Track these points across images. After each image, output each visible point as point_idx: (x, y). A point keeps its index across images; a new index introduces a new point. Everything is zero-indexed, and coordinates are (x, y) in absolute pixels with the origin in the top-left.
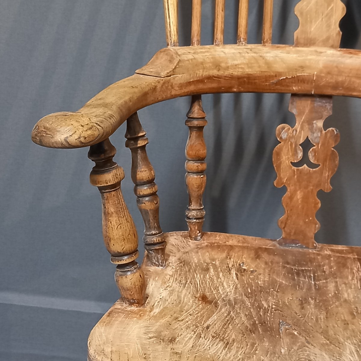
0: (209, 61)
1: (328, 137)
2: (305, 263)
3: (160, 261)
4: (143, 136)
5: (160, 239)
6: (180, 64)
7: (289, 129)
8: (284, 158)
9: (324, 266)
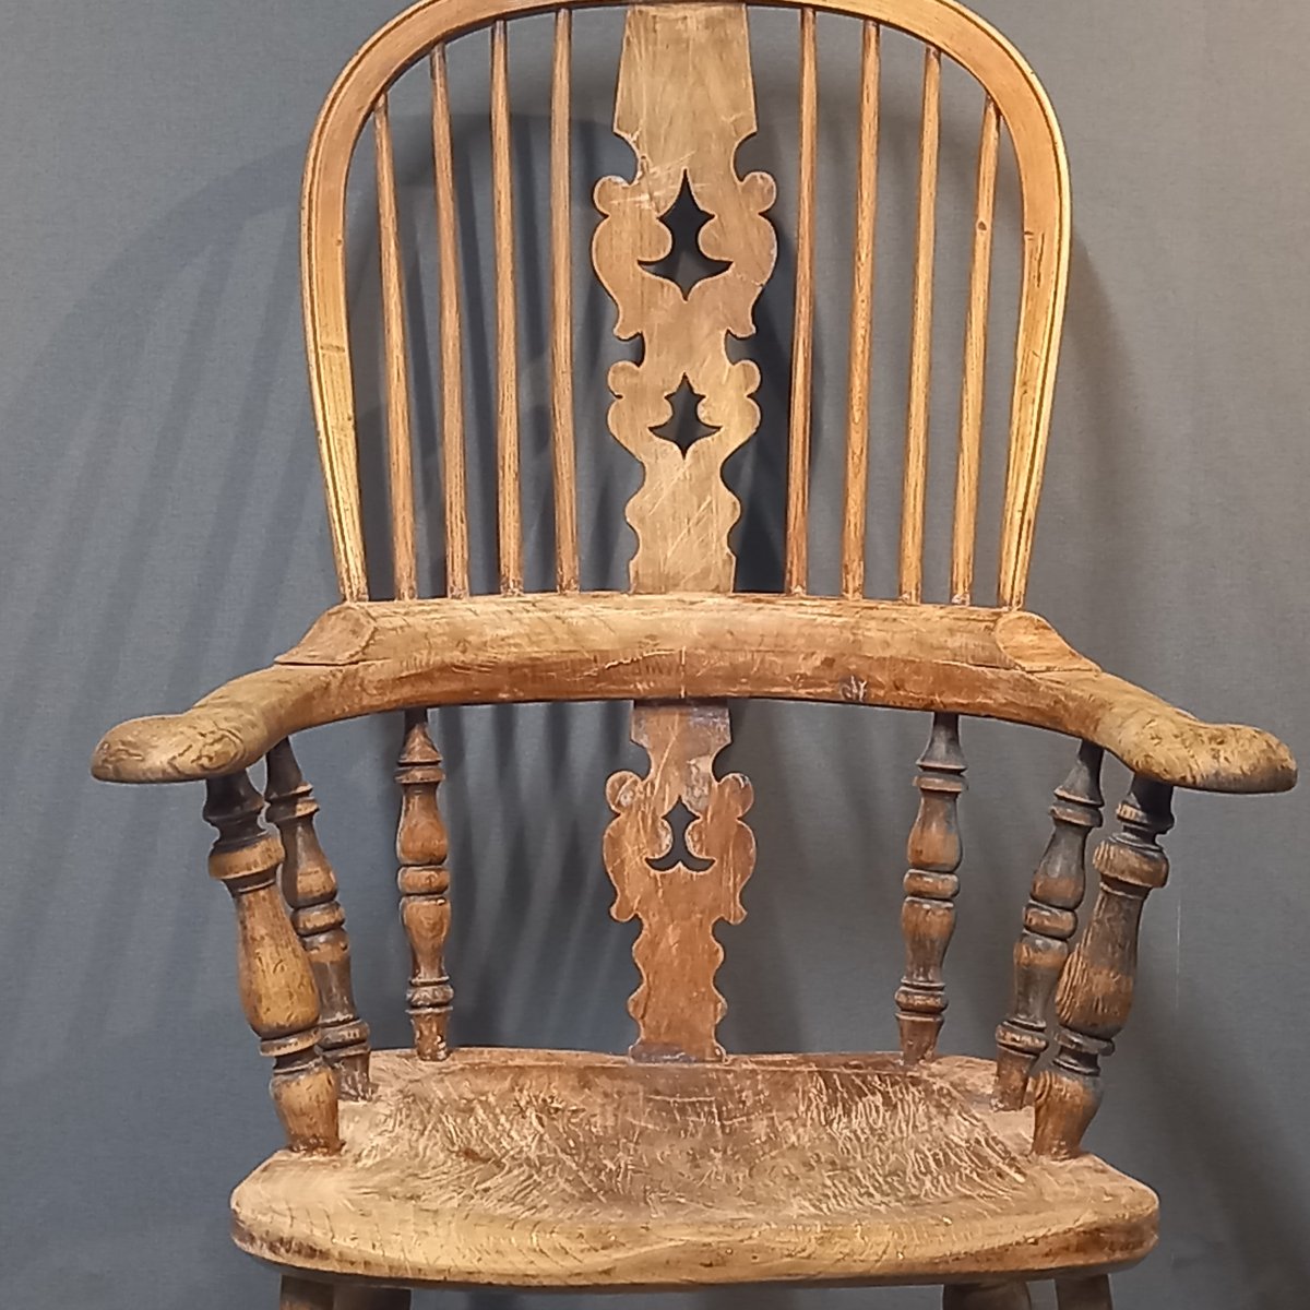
0: (441, 631)
1: (726, 795)
2: (696, 1089)
3: (360, 1087)
4: (306, 793)
5: (357, 1031)
6: (377, 638)
7: (635, 783)
8: (630, 851)
9: (741, 1091)
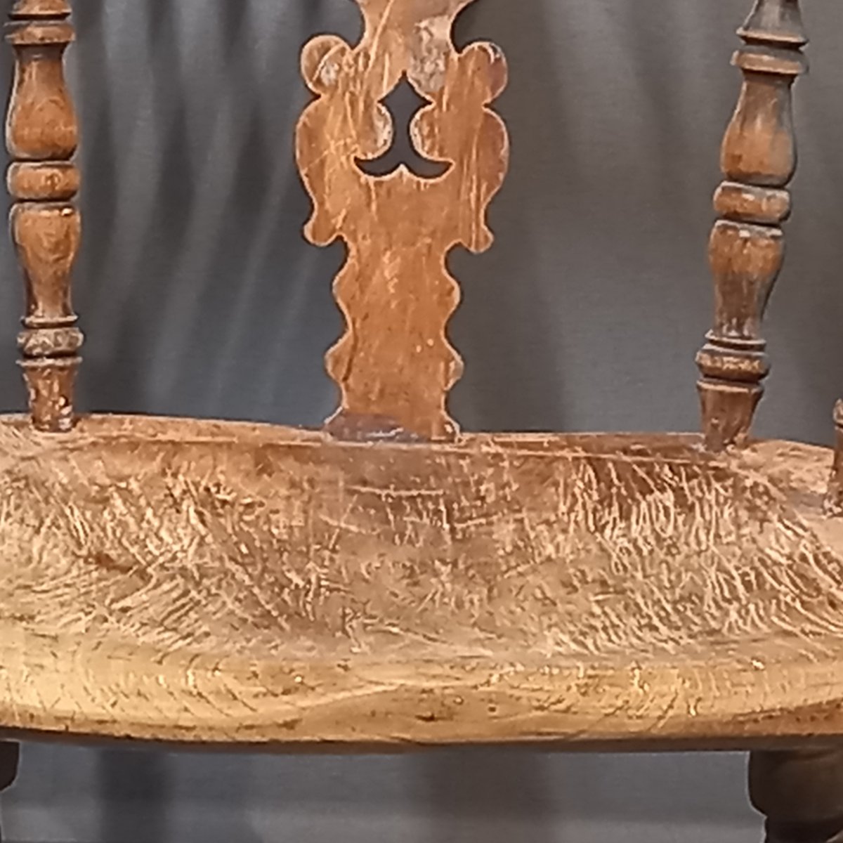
1: (470, 73)
7: (343, 51)
8: (332, 148)
